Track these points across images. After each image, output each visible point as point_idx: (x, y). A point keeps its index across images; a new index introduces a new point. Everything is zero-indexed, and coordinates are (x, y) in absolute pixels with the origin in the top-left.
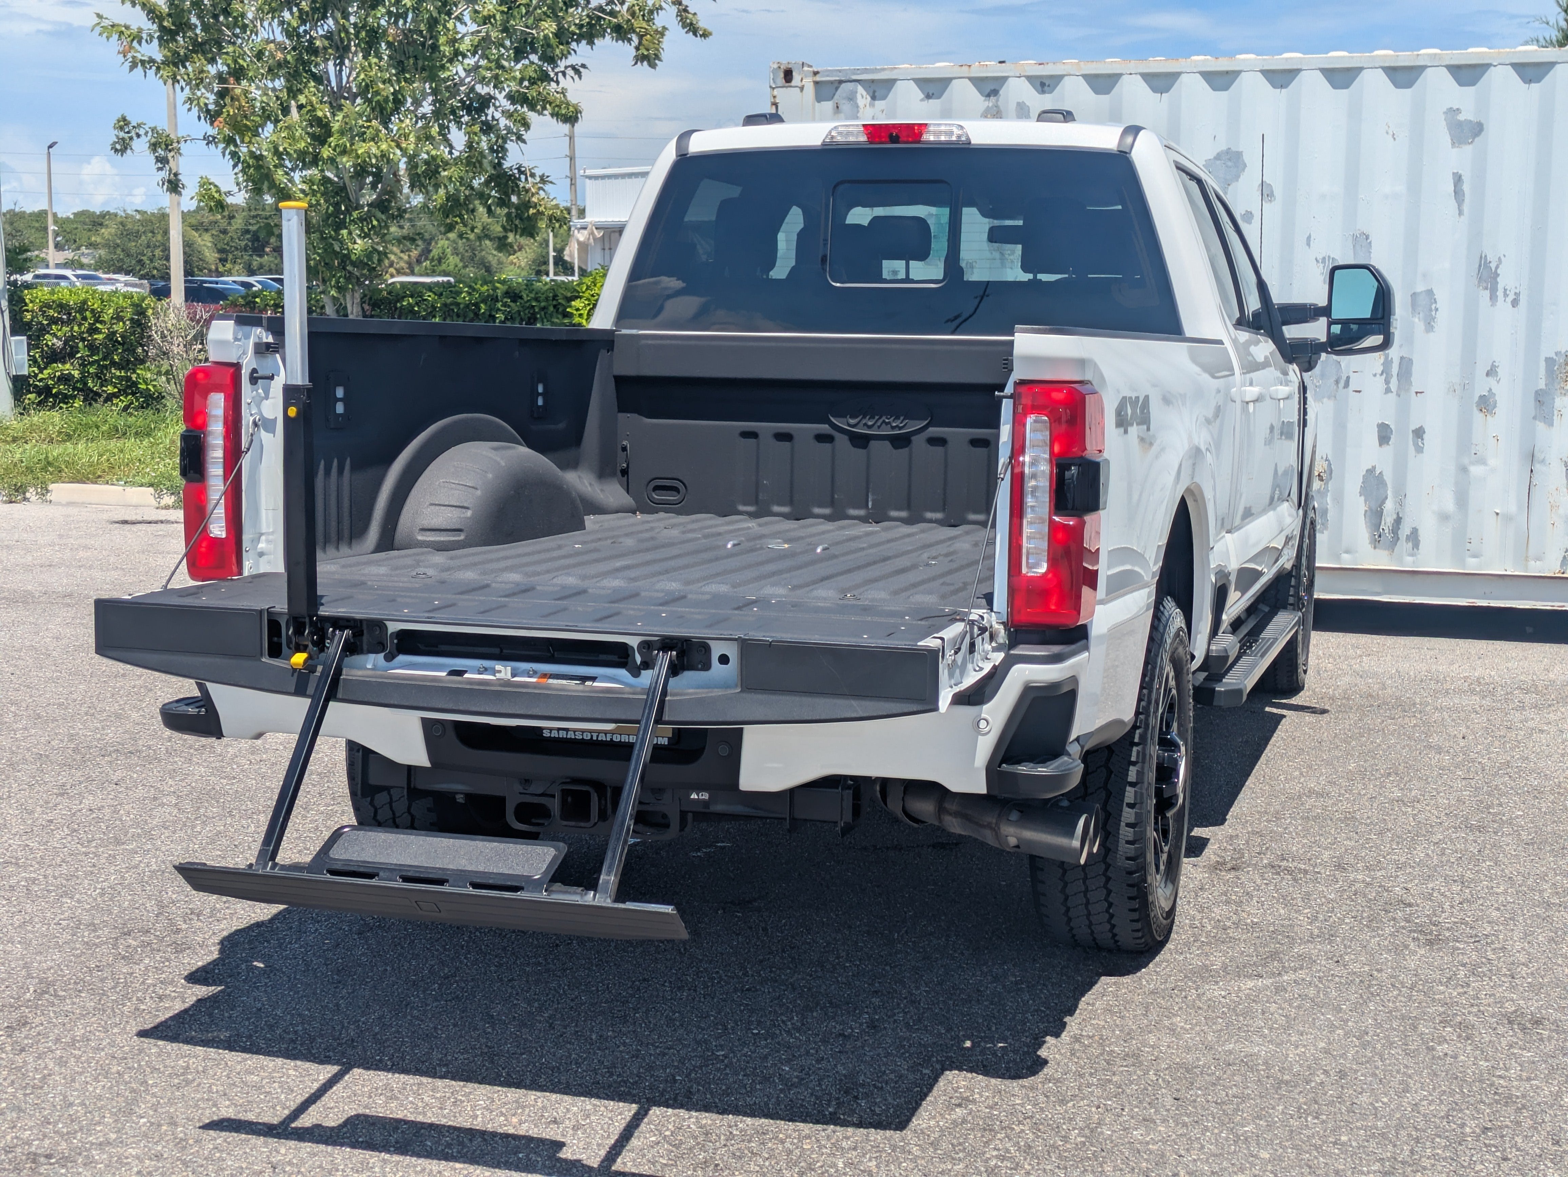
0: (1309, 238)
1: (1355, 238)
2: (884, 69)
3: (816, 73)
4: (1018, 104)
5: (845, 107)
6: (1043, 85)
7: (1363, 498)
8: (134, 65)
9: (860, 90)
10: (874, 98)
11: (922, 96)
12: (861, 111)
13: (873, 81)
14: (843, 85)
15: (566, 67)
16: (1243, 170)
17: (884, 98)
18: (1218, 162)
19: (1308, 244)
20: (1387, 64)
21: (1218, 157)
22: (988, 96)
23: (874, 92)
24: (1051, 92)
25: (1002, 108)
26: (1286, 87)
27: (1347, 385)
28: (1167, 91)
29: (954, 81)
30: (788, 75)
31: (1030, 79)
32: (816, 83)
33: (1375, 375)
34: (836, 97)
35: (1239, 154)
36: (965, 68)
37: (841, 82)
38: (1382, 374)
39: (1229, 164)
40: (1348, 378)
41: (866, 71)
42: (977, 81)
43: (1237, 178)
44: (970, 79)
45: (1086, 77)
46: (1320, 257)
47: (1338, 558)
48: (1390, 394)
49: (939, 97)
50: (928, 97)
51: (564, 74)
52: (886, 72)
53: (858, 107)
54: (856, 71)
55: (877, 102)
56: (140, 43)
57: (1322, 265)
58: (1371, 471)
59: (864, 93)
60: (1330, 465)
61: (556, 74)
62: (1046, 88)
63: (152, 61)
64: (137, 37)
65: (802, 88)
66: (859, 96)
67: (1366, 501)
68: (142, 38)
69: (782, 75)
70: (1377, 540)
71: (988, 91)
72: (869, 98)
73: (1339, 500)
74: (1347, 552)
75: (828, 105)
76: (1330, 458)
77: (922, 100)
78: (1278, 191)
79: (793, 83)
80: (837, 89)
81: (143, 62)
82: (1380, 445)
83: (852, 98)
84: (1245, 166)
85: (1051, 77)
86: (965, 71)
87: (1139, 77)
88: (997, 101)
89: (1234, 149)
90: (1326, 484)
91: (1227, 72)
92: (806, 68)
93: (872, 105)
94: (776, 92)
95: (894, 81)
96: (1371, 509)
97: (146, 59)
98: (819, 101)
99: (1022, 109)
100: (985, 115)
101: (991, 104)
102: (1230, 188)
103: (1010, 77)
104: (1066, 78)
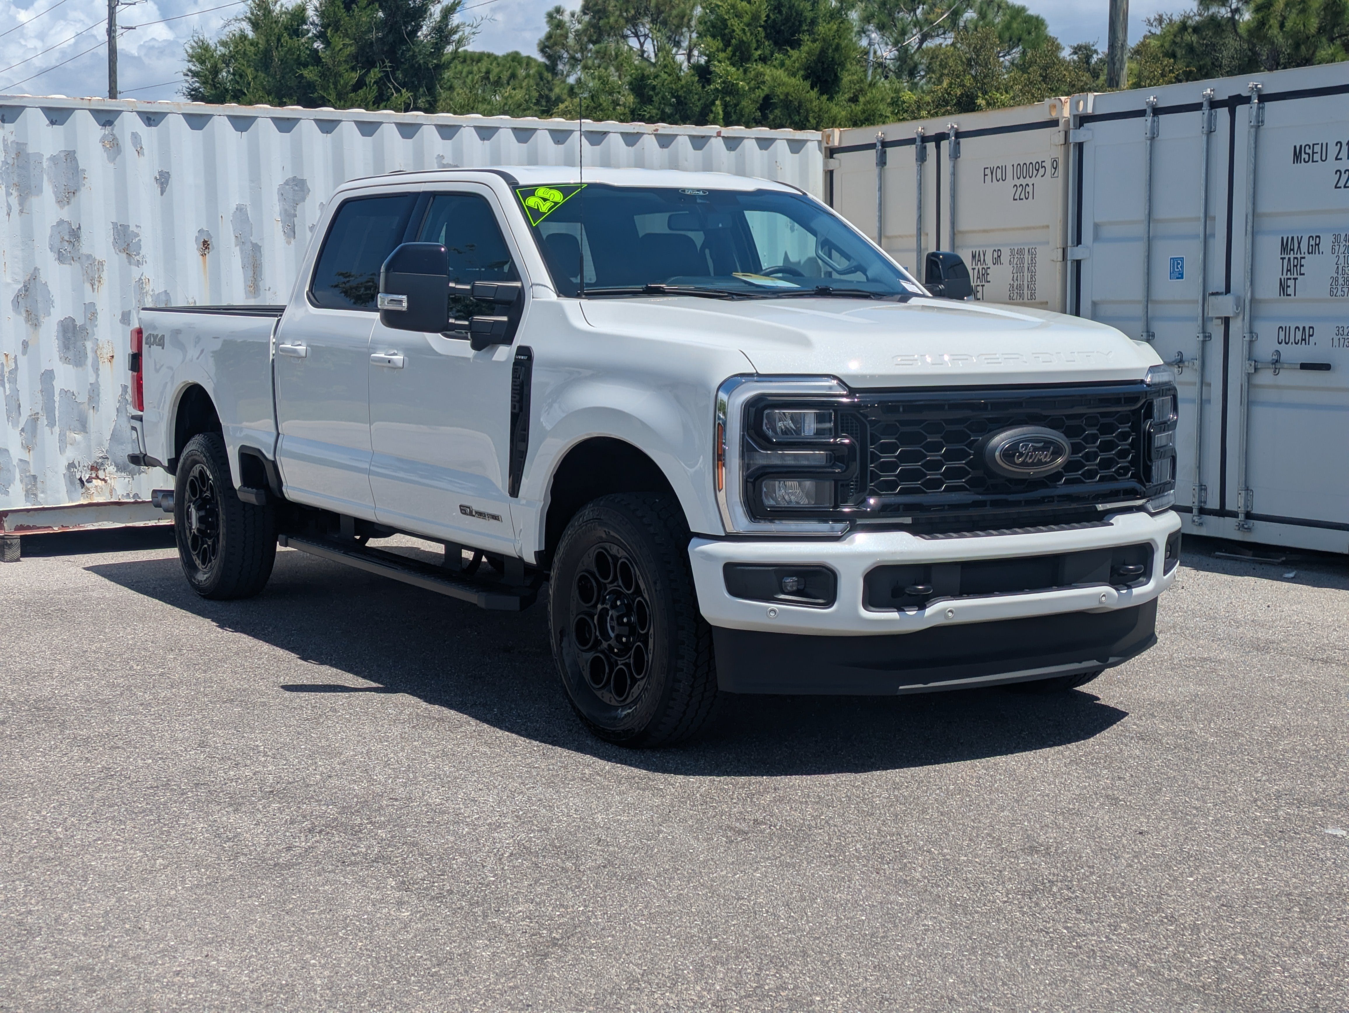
2: (14, 97)
4: (133, 133)
6: (150, 119)
11: (48, 122)
16: (308, 193)
17: (13, 122)
18: (287, 187)
21: (287, 183)
22: (104, 125)
24: (156, 126)
25: (117, 136)
26: (330, 133)
28: (246, 131)
29: (76, 112)
31: (140, 113)
35: (303, 181)
36: (86, 101)
39: (296, 188)
42: (96, 113)
43: (303, 199)
44: (90, 110)
45: (183, 114)
49: (62, 124)
50: (53, 123)
52: (16, 100)
55: (6, 125)
62: (152, 122)
71: (103, 121)
77: (47, 125)
84: (309, 191)
85: (158, 113)
86: (85, 104)
87: (226, 118)
88: (112, 130)
89: (299, 177)
91: (288, 119)
95: (23, 108)
99: (135, 137)
100: (103, 140)
101: (107, 133)
102: (298, 206)
103: (122, 111)
104: (169, 115)
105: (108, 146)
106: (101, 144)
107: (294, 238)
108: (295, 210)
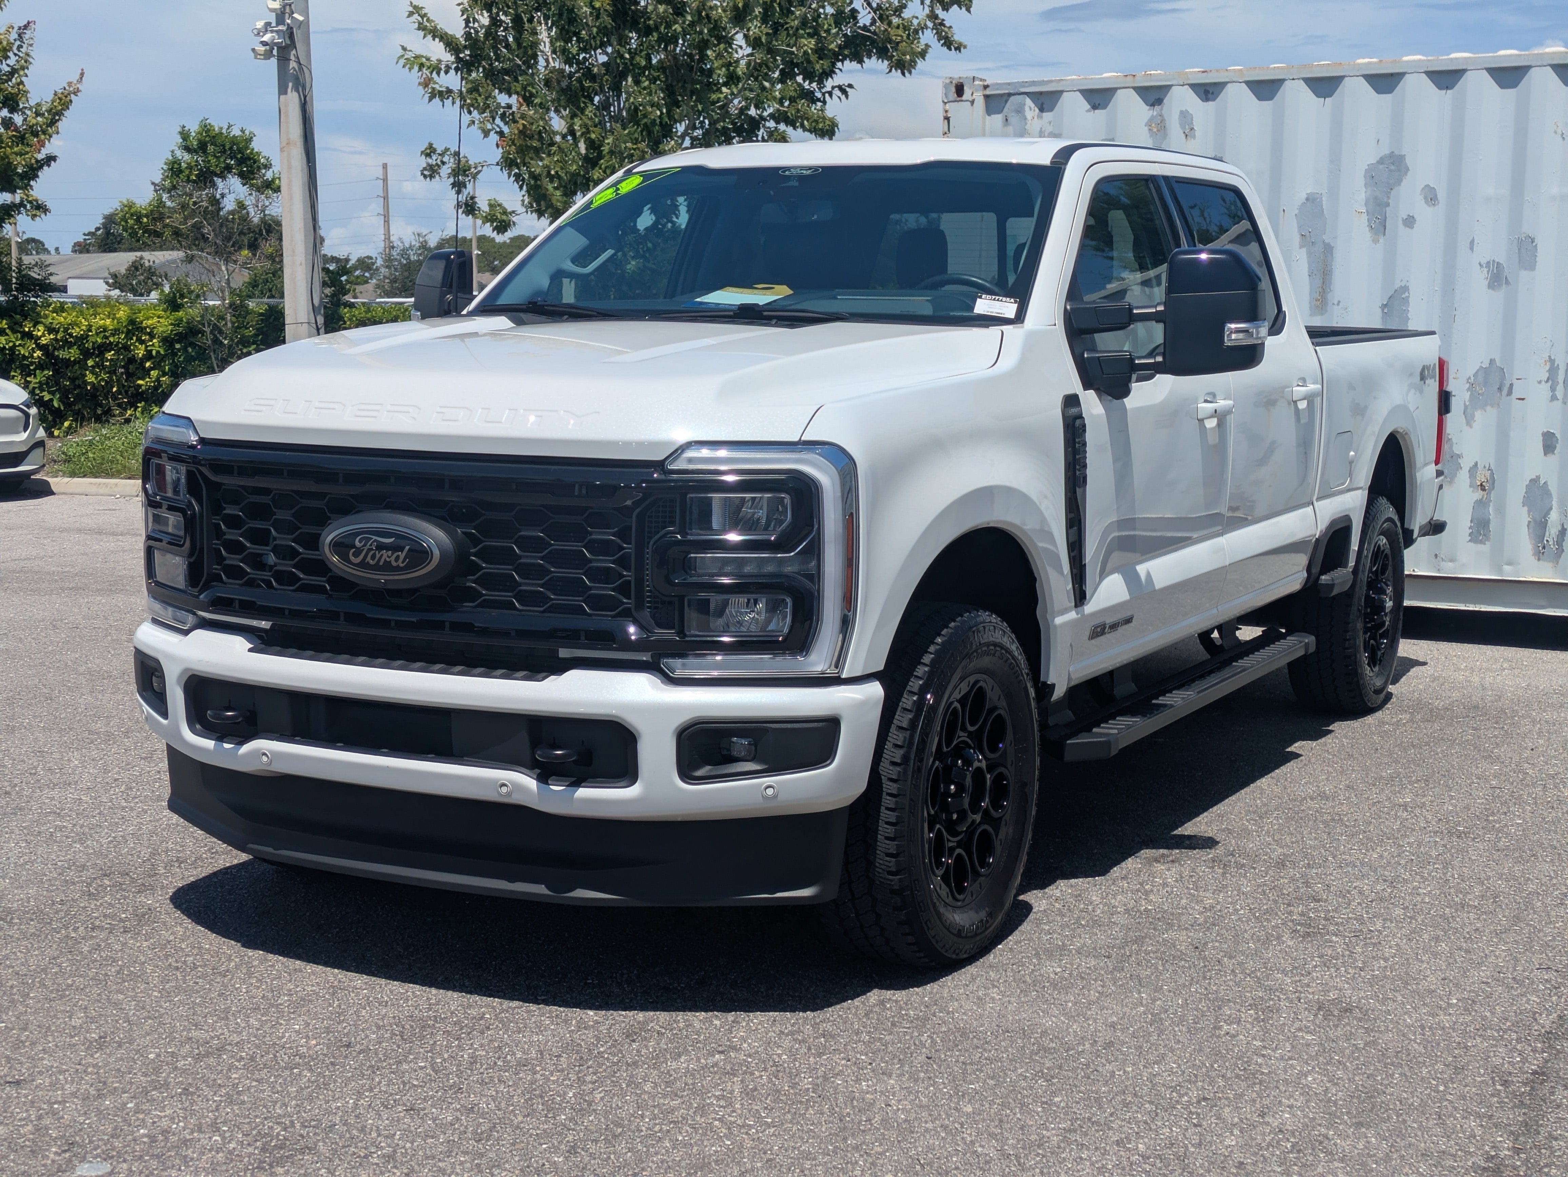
0: (1472, 243)
1: (1520, 242)
2: (1051, 81)
3: (986, 87)
4: (1182, 112)
5: (1014, 119)
6: (1206, 92)
7: (1526, 509)
8: (432, 97)
9: (1029, 102)
10: (1042, 110)
11: (1089, 107)
12: (1029, 122)
13: (1041, 93)
14: (1012, 98)
15: (833, 88)
16: (1406, 173)
17: (1051, 110)
18: (1381, 167)
19: (1472, 249)
20: (1555, 62)
21: (1381, 161)
22: (1153, 105)
23: (1042, 104)
24: (1214, 100)
25: (1166, 117)
26: (1451, 88)
27: (1510, 392)
28: (1330, 96)
29: (1119, 91)
30: (960, 90)
31: (1194, 87)
32: (987, 97)
33: (1540, 382)
34: (1006, 110)
35: (1402, 158)
36: (1130, 78)
37: (1010, 95)
38: (1547, 381)
39: (1393, 167)
40: (1511, 385)
41: (1033, 83)
42: (1142, 91)
43: (1399, 182)
44: (1135, 88)
45: (1248, 83)
46: (1484, 262)
47: (1500, 570)
48: (1555, 402)
49: (1105, 107)
50: (1095, 107)
51: (830, 94)
52: (1053, 84)
53: (1026, 119)
54: (1024, 84)
55: (1044, 114)
56: (438, 74)
57: (1486, 270)
58: (1535, 481)
59: (1033, 105)
60: (1492, 474)
61: (824, 94)
62: (1210, 96)
63: (449, 91)
64: (436, 69)
65: (972, 102)
66: (1027, 109)
67: (1529, 512)
68: (441, 69)
69: (954, 90)
70: (1541, 551)
71: (1151, 100)
72: (1037, 110)
73: (1501, 511)
74: (1509, 563)
75: (998, 118)
76: (1492, 467)
77: (1088, 111)
78: (1442, 195)
79: (964, 97)
80: (1006, 101)
81: (441, 93)
82: (1545, 454)
83: (1020, 111)
84: (1408, 169)
85: (1215, 84)
86: (1130, 82)
87: (1302, 82)
88: (1162, 109)
89: (1397, 153)
90: (1489, 494)
91: (1392, 74)
92: (977, 83)
93: (1040, 117)
94: (948, 107)
95: (1062, 92)
96: (1535, 521)
97: (444, 89)
98: (989, 115)
99: (1185, 117)
100: (1149, 124)
101: (1155, 113)
102: (1393, 192)
103: (1172, 86)
104: (1229, 85)
105: (1155, 130)
106: (1146, 128)
107: (1384, 234)
108: (1388, 197)
